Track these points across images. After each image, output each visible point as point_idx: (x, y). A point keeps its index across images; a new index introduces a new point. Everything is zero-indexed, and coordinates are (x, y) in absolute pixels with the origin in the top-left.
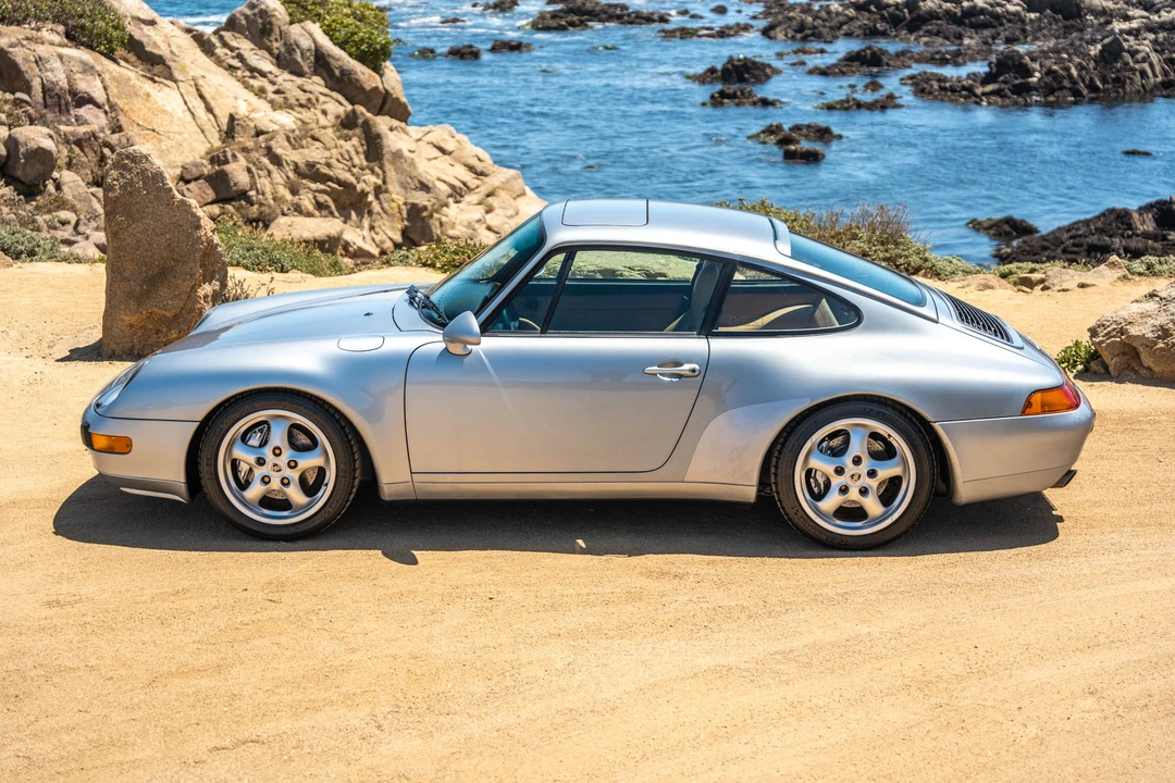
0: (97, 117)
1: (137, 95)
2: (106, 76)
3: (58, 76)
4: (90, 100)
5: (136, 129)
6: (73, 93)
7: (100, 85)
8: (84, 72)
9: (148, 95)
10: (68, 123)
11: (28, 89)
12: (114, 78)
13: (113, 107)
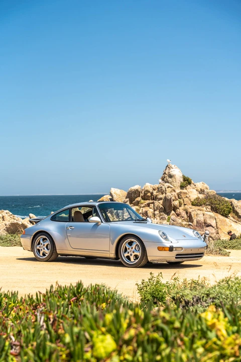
0: (212, 230)
1: (227, 225)
2: (218, 220)
3: (201, 219)
4: (211, 226)
5: (223, 234)
6: (205, 223)
7: (215, 221)
8: (210, 218)
9: (231, 226)
10: (203, 231)
11: (192, 222)
12: (220, 220)
13: (217, 228)
